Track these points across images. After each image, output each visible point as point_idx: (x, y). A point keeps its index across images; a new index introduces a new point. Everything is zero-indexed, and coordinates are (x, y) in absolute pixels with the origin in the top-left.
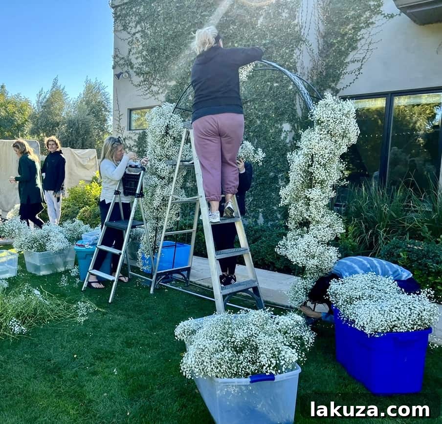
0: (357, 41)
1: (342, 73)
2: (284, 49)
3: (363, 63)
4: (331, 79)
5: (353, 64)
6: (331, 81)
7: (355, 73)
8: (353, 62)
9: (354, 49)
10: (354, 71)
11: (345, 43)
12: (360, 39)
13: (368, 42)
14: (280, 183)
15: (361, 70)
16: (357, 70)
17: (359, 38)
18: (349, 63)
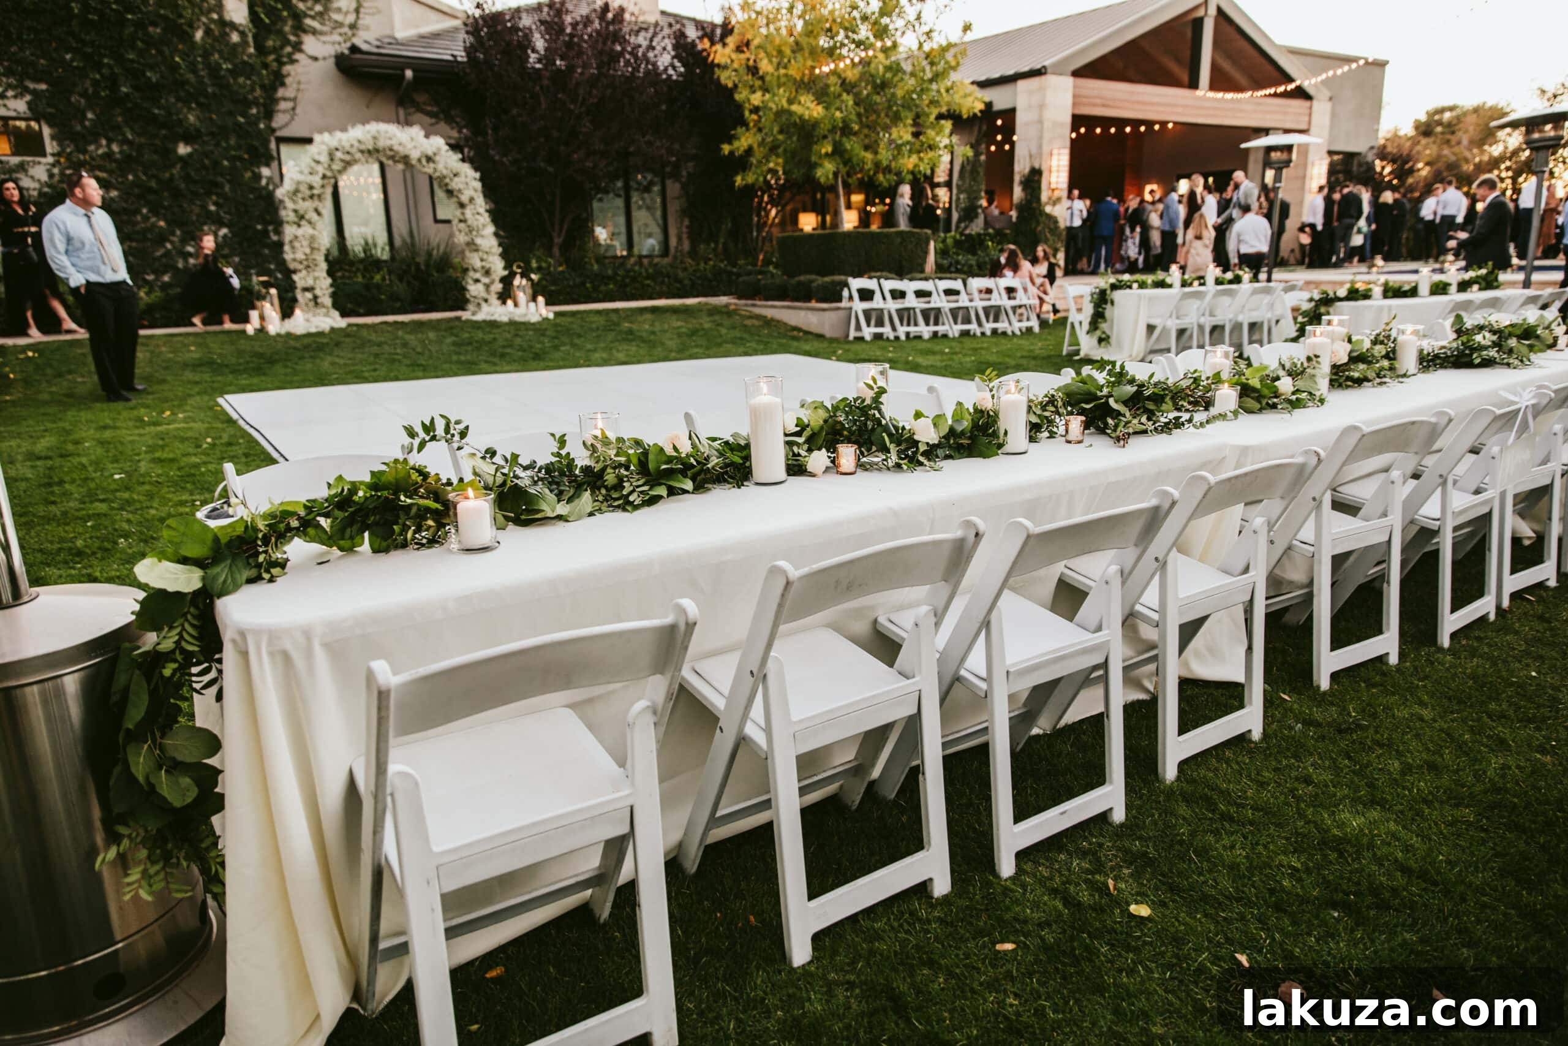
1: (273, 109)
3: (296, 103)
8: (285, 100)
9: (283, 84)
15: (296, 110)
16: (291, 109)
18: (280, 100)
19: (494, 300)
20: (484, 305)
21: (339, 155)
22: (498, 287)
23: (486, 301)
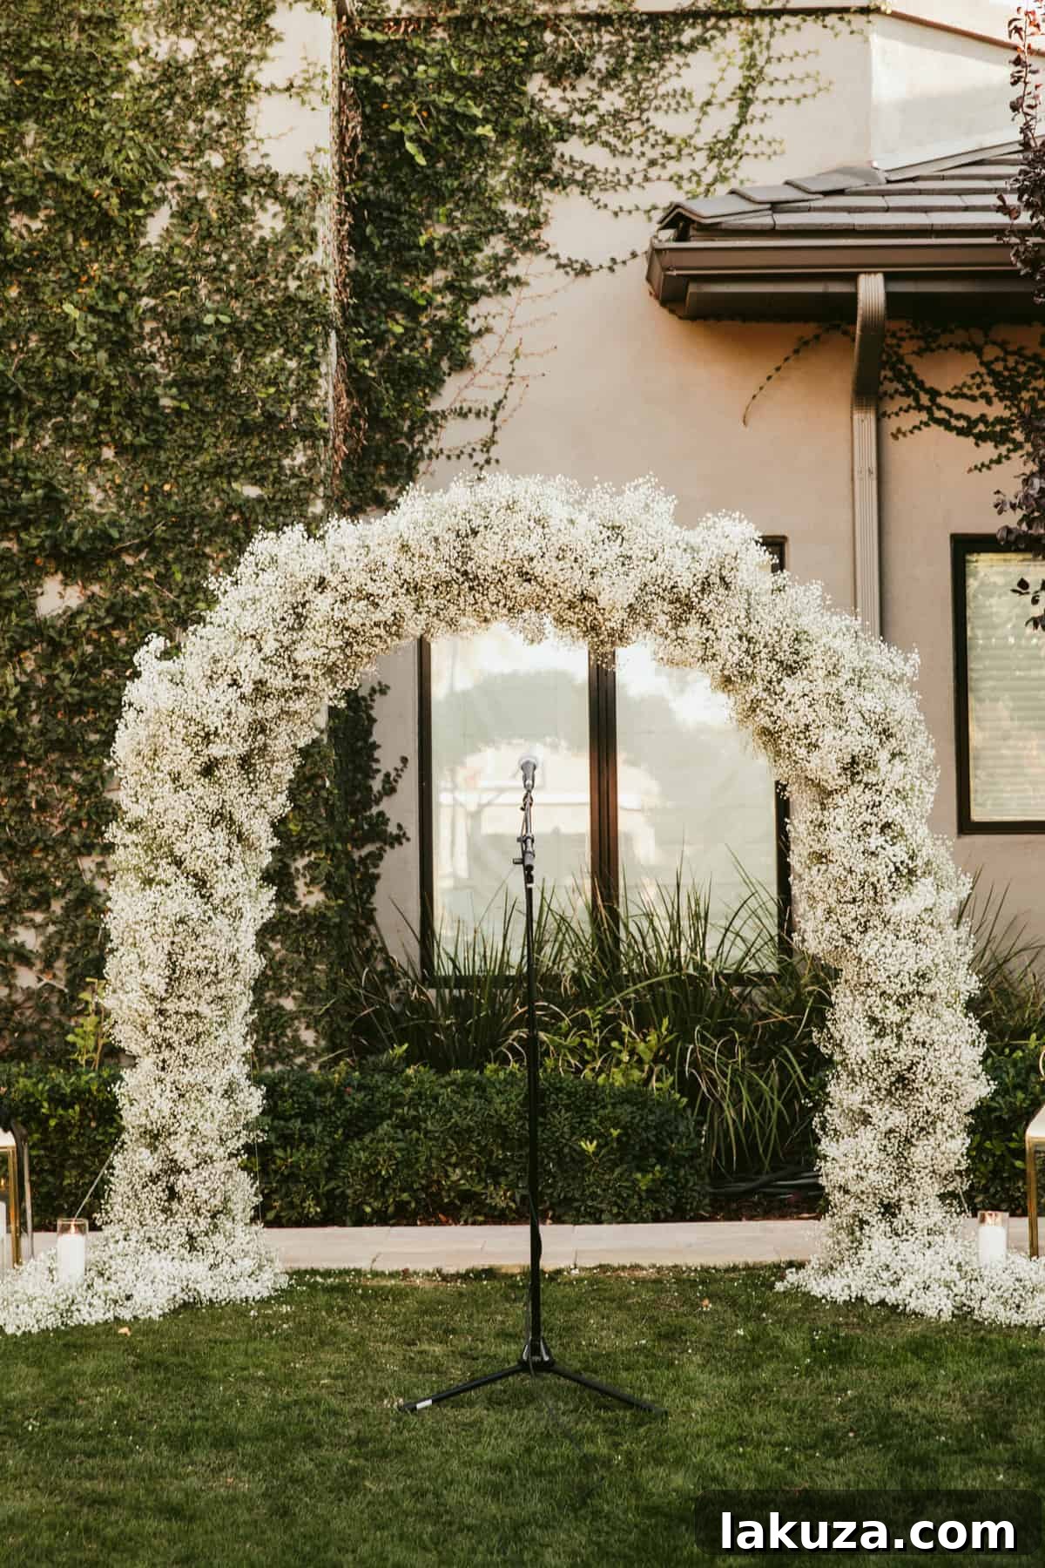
0: (467, 338)
1: (420, 449)
2: (275, 355)
3: (498, 422)
4: (382, 471)
5: (460, 420)
6: (382, 478)
7: (471, 456)
8: (463, 414)
9: (462, 364)
10: (468, 450)
11: (424, 339)
12: (480, 334)
13: (509, 346)
14: (300, 897)
15: (493, 449)
16: (478, 447)
17: (473, 328)
18: (444, 417)
19: (928, 1212)
20: (878, 1230)
21: (322, 604)
22: (951, 1147)
23: (889, 1210)
